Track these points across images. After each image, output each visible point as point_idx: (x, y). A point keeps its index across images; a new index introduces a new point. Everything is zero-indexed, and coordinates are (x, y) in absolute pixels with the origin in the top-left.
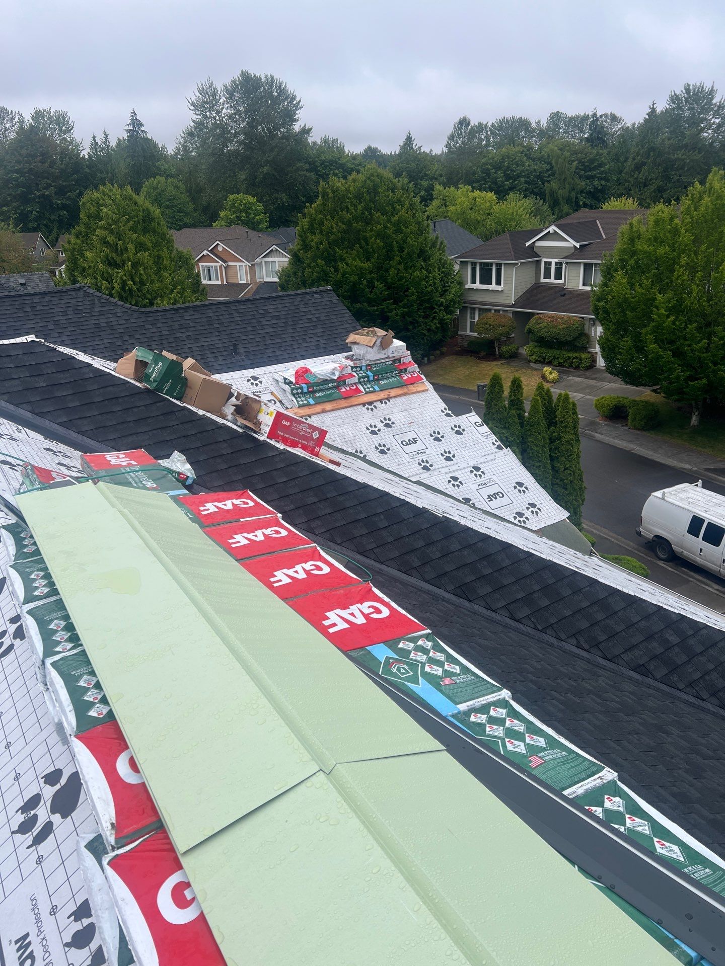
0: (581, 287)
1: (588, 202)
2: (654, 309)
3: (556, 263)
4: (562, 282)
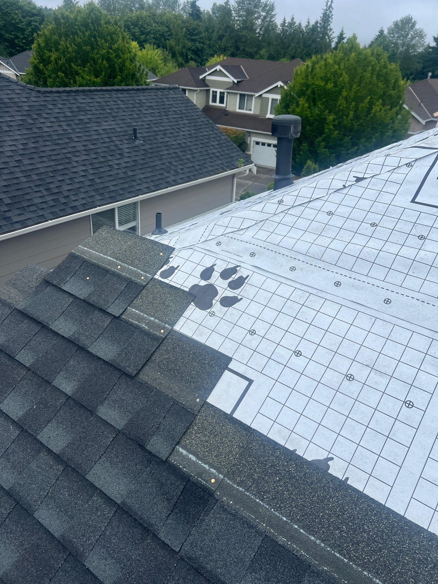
0: (238, 110)
1: (193, 57)
2: (326, 125)
3: (221, 93)
4: (224, 105)
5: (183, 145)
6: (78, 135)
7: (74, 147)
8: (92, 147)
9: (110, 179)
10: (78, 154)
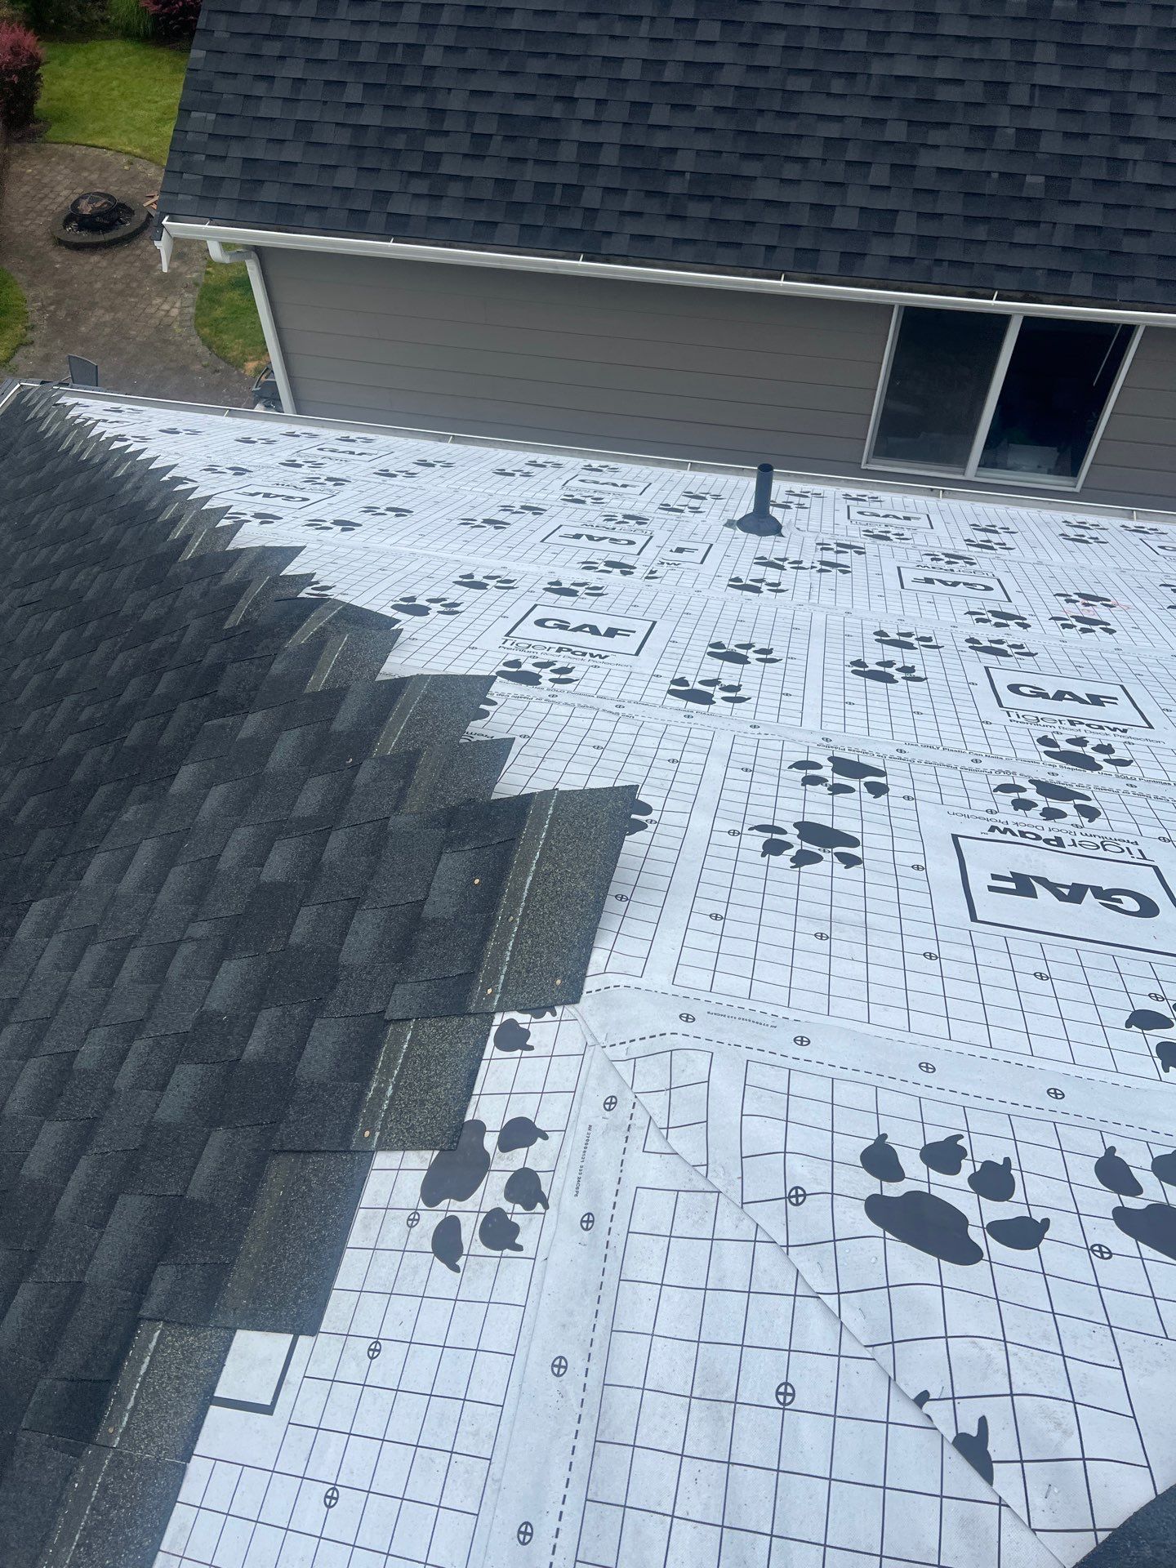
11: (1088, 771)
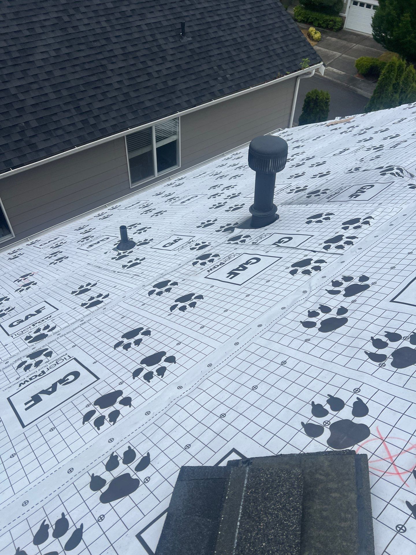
5: (239, 40)
6: (117, 34)
7: (112, 50)
8: (131, 49)
9: (147, 91)
10: (114, 60)
11: (44, 339)
